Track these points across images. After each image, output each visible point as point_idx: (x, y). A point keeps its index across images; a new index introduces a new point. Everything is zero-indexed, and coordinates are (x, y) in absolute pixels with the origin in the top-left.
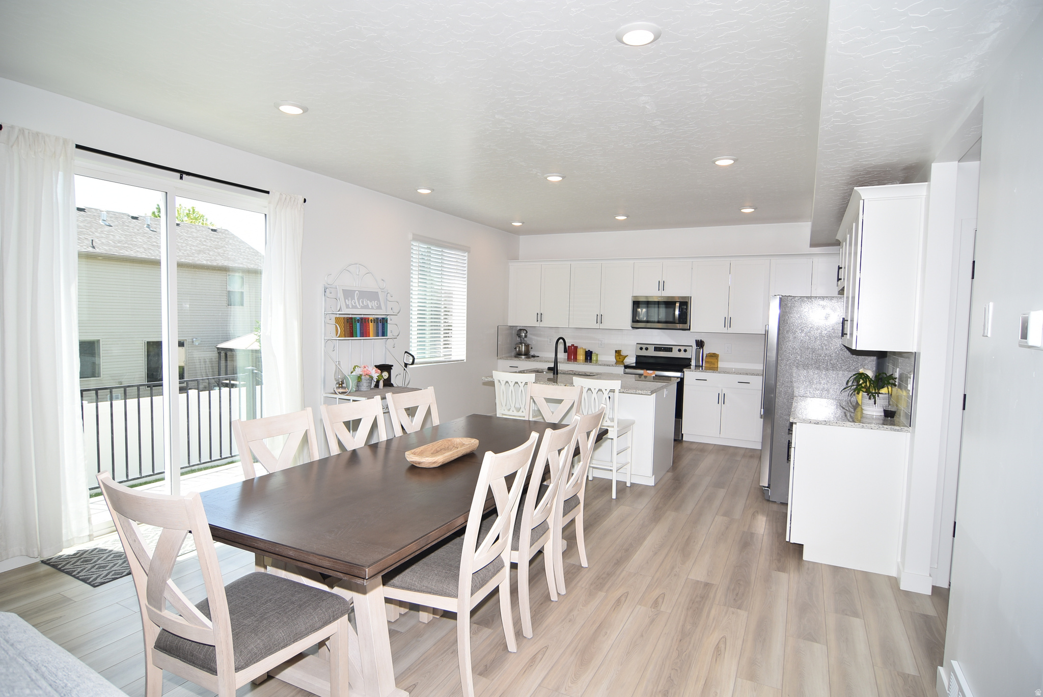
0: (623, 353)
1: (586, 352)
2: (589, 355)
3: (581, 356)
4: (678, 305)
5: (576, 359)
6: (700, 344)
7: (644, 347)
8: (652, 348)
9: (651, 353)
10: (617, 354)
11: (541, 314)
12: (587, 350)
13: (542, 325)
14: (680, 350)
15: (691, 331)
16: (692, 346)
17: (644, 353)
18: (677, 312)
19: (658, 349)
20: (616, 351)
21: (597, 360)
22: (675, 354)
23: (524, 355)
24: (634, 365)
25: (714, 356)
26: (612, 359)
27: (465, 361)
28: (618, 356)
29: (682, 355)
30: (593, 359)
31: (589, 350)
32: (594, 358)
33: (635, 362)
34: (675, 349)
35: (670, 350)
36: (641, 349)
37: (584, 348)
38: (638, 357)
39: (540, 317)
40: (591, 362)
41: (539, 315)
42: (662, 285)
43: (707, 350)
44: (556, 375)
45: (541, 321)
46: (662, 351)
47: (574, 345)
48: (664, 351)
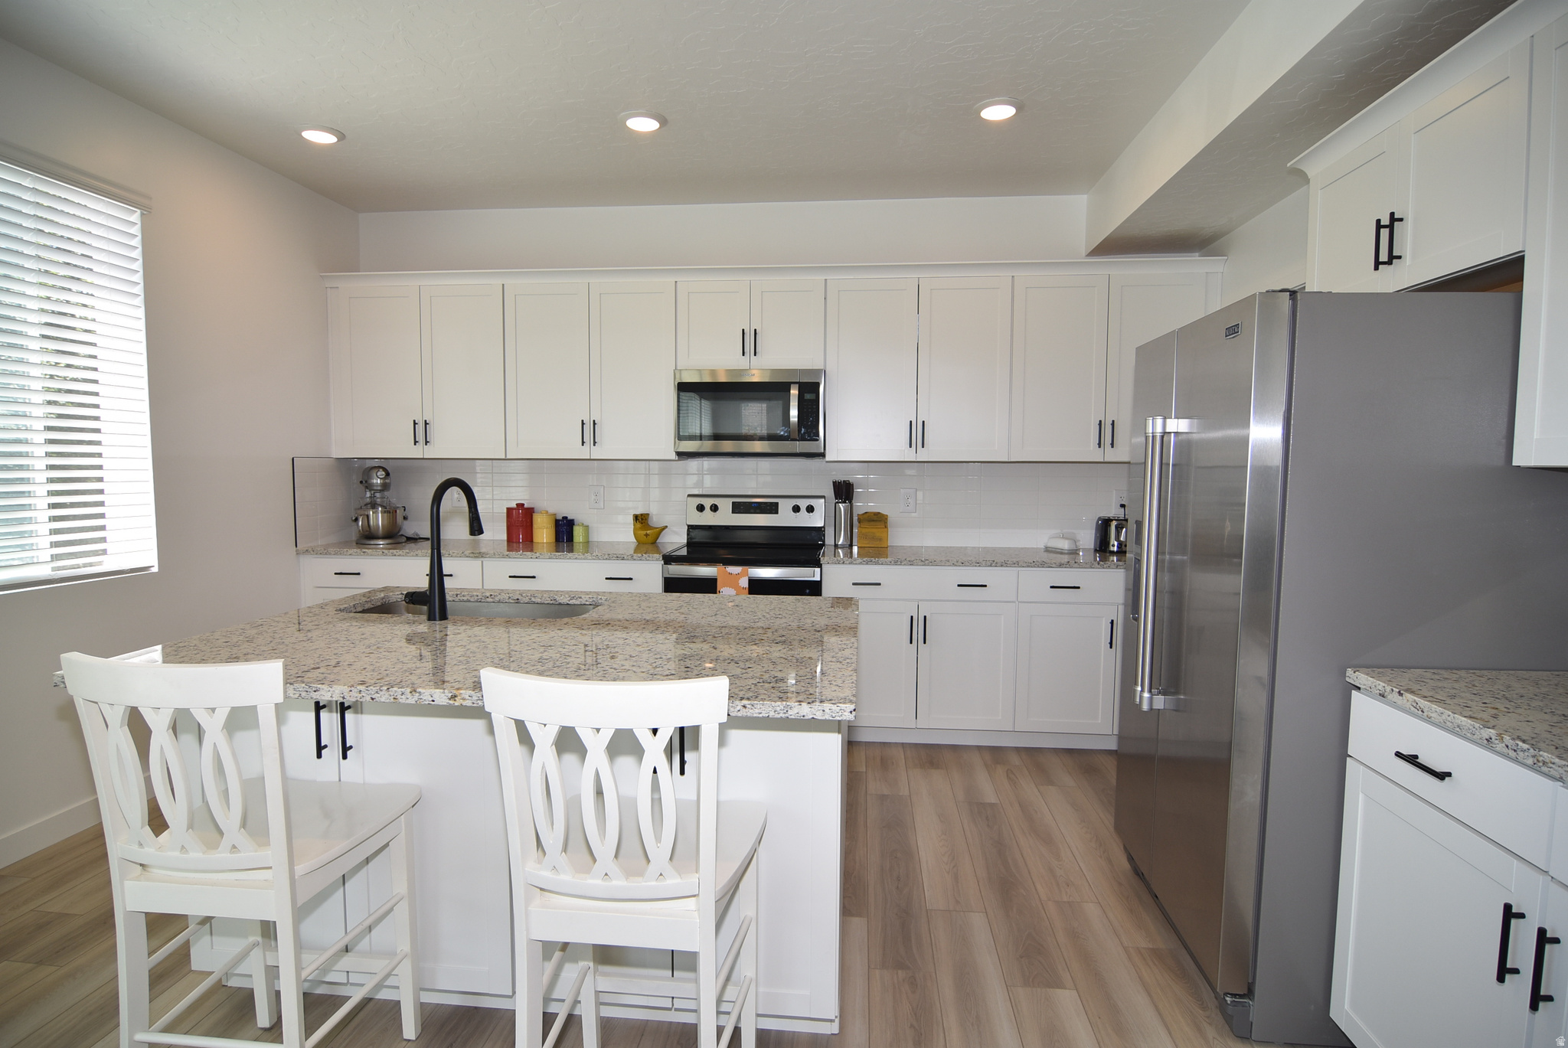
0: (656, 521)
1: (557, 522)
2: (565, 531)
3: (544, 533)
4: (794, 392)
5: (532, 541)
6: (844, 491)
7: (708, 503)
8: (725, 506)
9: (726, 517)
10: (639, 525)
11: (426, 424)
12: (560, 517)
13: (430, 452)
14: (796, 509)
15: (828, 458)
16: (824, 497)
17: (708, 519)
18: (794, 413)
19: (741, 506)
20: (636, 518)
21: (587, 543)
22: (785, 518)
23: (384, 538)
24: (684, 552)
25: (877, 520)
26: (625, 534)
27: (155, 570)
28: (642, 529)
29: (803, 520)
30: (576, 541)
31: (565, 518)
32: (578, 534)
33: (685, 541)
34: (785, 506)
35: (772, 509)
36: (701, 508)
37: (551, 511)
38: (691, 528)
39: (422, 431)
40: (571, 550)
41: (420, 428)
42: (749, 342)
43: (861, 505)
44: (441, 620)
45: (427, 442)
46: (752, 511)
47: (523, 505)
48: (758, 511)
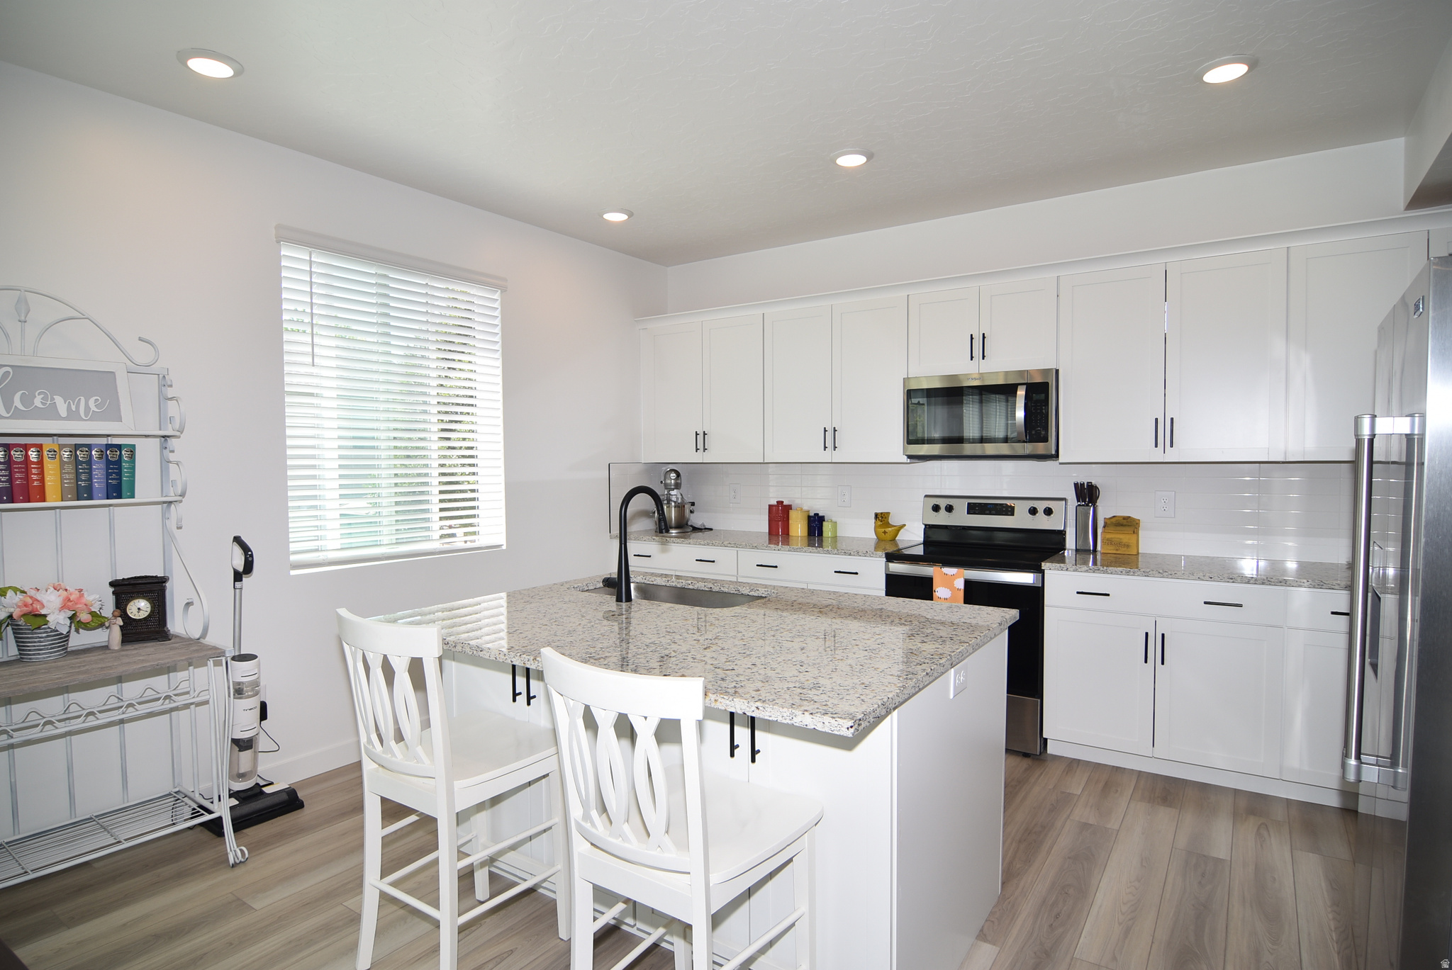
0: (893, 520)
1: (809, 517)
2: (816, 524)
3: (798, 528)
4: (1021, 393)
5: (788, 534)
6: (1087, 494)
7: (943, 503)
8: (961, 507)
9: (962, 518)
10: (879, 523)
11: (704, 434)
12: (812, 514)
13: (707, 457)
14: (1033, 511)
15: (1061, 459)
16: (1064, 499)
17: (942, 519)
18: (1020, 414)
19: (976, 508)
20: (876, 515)
21: (834, 539)
22: (1020, 520)
23: (676, 528)
24: (919, 551)
25: (1128, 524)
26: (866, 530)
27: (504, 547)
28: (881, 526)
29: (1042, 523)
30: (825, 534)
31: (816, 515)
32: (827, 527)
33: (921, 539)
34: (1021, 509)
35: (1009, 511)
36: (936, 508)
37: (805, 508)
38: (928, 528)
39: (701, 440)
40: (821, 545)
41: (701, 438)
42: (979, 346)
43: (1106, 508)
44: (626, 601)
45: (705, 449)
46: (987, 512)
47: (783, 502)
48: (994, 512)
